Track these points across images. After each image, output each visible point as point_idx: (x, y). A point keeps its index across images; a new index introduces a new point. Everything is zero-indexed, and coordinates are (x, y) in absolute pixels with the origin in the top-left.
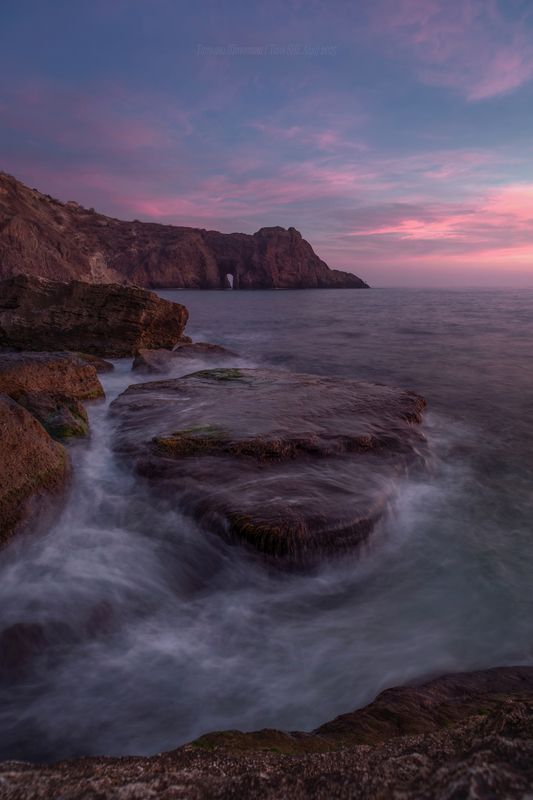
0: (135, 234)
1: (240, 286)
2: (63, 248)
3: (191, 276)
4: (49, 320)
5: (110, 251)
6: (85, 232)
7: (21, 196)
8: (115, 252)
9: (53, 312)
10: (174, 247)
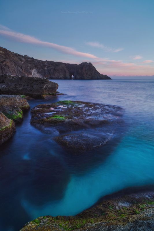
0: (46, 64)
1: (75, 79)
2: (23, 68)
3: (62, 76)
4: (15, 87)
5: (38, 69)
6: (30, 63)
7: (8, 54)
8: (40, 69)
9: (16, 84)
10: (57, 68)
